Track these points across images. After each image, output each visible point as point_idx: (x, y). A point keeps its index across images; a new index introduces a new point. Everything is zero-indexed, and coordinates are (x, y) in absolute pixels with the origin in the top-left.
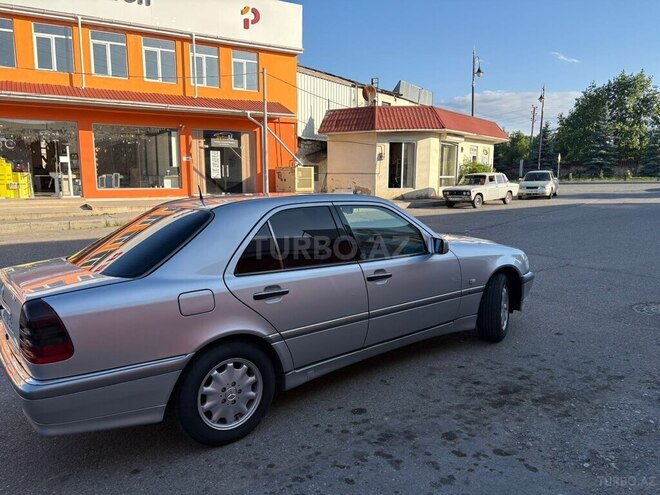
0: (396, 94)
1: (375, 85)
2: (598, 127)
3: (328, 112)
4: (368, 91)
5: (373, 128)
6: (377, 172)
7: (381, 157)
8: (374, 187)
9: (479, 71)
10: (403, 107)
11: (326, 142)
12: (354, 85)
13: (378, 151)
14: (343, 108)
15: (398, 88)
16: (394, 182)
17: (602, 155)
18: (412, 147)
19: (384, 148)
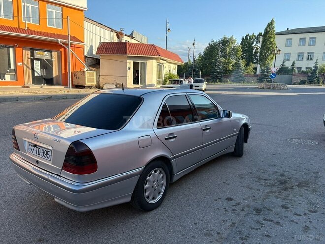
0: (131, 36)
1: (122, 32)
2: (216, 60)
3: (100, 43)
4: (119, 34)
5: (126, 53)
6: (127, 76)
7: (129, 68)
8: (126, 83)
9: (169, 29)
10: (134, 44)
11: (99, 59)
12: (112, 30)
13: (128, 65)
14: (109, 42)
15: (132, 34)
16: (136, 81)
17: (218, 72)
18: (144, 65)
19: (130, 63)
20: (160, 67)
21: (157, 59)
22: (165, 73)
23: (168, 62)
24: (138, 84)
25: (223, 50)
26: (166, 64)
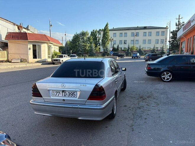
0: (27, 28)
1: (22, 26)
2: (79, 44)
3: (8, 33)
4: (19, 27)
5: (27, 39)
6: (29, 53)
7: (30, 49)
8: (28, 58)
9: (51, 25)
10: (30, 33)
11: (8, 43)
12: (14, 24)
13: (29, 47)
14: (13, 32)
16: (35, 57)
17: (81, 51)
18: (40, 47)
19: (30, 46)
20: (49, 48)
21: (47, 43)
22: (52, 52)
23: (54, 45)
24: (36, 58)
25: (83, 38)
26: (52, 46)
